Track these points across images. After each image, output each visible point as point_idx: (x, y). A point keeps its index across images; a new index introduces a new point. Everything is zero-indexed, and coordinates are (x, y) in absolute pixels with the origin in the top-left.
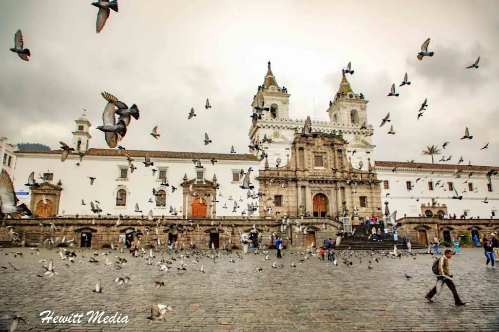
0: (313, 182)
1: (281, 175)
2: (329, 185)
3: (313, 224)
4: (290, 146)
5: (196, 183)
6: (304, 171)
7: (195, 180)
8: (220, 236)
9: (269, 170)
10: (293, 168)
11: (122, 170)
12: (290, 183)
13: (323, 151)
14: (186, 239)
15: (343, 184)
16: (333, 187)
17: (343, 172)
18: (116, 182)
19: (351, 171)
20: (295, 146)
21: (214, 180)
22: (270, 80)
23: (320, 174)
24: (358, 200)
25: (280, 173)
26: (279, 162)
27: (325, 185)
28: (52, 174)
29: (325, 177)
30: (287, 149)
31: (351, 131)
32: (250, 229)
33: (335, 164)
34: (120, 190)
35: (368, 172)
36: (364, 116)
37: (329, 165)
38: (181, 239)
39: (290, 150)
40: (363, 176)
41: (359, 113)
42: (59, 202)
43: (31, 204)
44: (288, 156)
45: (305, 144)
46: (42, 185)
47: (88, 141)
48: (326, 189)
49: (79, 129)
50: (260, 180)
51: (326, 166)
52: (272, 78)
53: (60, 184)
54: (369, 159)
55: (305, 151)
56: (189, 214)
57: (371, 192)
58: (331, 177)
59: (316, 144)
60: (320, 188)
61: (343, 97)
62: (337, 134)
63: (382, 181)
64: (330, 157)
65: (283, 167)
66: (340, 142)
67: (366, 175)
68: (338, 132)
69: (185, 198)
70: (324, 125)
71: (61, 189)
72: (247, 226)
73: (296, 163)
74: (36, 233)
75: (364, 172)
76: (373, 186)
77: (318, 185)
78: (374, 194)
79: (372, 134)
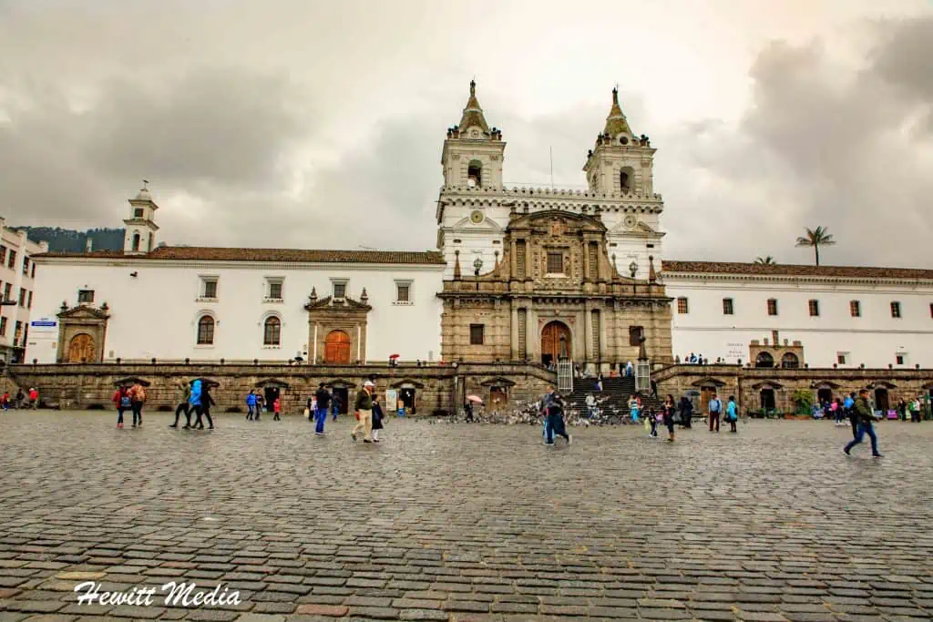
0: (540, 300)
1: (483, 288)
2: (573, 307)
3: (503, 374)
4: (501, 237)
5: (331, 304)
6: (524, 282)
7: (329, 298)
8: (350, 393)
9: (462, 281)
10: (507, 277)
11: (208, 283)
12: (498, 303)
13: (563, 244)
14: (293, 397)
15: (597, 305)
16: (579, 311)
17: (597, 283)
18: (196, 304)
19: (615, 281)
20: (510, 236)
21: (362, 299)
22: (473, 116)
23: (556, 287)
24: (626, 333)
25: (482, 285)
26: (478, 265)
27: (565, 306)
28: (93, 292)
29: (564, 293)
30: (494, 242)
31: (617, 206)
32: (401, 383)
33: (584, 268)
34: (204, 318)
35: (648, 282)
36: (646, 178)
37: (573, 270)
38: (285, 397)
39: (502, 244)
40: (638, 288)
41: (636, 173)
42: (104, 337)
43: (60, 341)
44: (497, 254)
45: (528, 233)
46: (77, 310)
47: (151, 235)
48: (566, 314)
49: (136, 215)
50: (444, 299)
51: (568, 272)
52: (476, 112)
53: (105, 307)
54: (651, 258)
55: (528, 244)
56: (319, 357)
57: (652, 319)
58: (577, 293)
59: (551, 233)
60: (555, 311)
61: (608, 143)
62: (591, 213)
63: (673, 299)
64: (576, 255)
65: (487, 274)
66: (594, 228)
67: (643, 288)
68: (593, 209)
69: (312, 329)
70: (566, 196)
71: (107, 317)
72: (396, 377)
73: (511, 267)
74: (57, 386)
75: (640, 283)
76: (656, 308)
77: (551, 306)
78: (657, 324)
79: (660, 212)
